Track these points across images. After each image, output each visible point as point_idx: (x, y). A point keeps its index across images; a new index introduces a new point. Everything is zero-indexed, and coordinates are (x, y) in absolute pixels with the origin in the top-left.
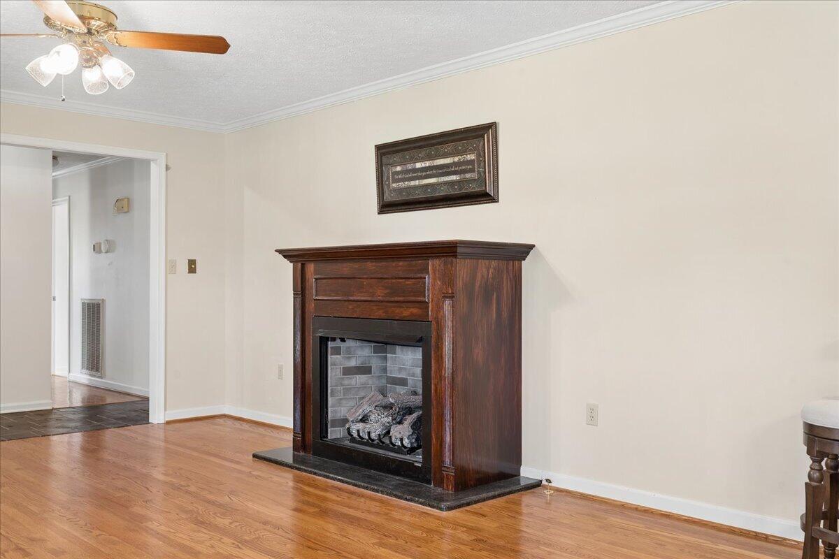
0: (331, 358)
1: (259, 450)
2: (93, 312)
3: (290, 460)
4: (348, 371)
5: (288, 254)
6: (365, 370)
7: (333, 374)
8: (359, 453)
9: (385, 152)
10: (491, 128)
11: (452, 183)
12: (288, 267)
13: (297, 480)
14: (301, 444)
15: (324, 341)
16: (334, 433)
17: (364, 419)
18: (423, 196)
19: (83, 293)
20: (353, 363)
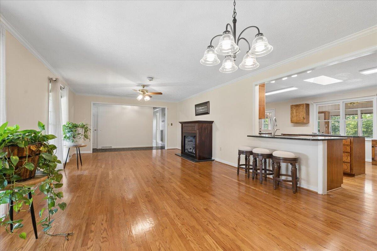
0: (186, 139)
1: (176, 153)
2: (162, 131)
3: (180, 155)
4: (188, 141)
5: (180, 123)
6: (192, 141)
7: (186, 142)
8: (189, 154)
9: (196, 106)
10: (209, 102)
11: (204, 111)
12: (180, 125)
13: (182, 159)
14: (182, 153)
15: (185, 136)
16: (186, 151)
17: (190, 149)
18: (200, 113)
19: (161, 129)
20: (189, 140)
